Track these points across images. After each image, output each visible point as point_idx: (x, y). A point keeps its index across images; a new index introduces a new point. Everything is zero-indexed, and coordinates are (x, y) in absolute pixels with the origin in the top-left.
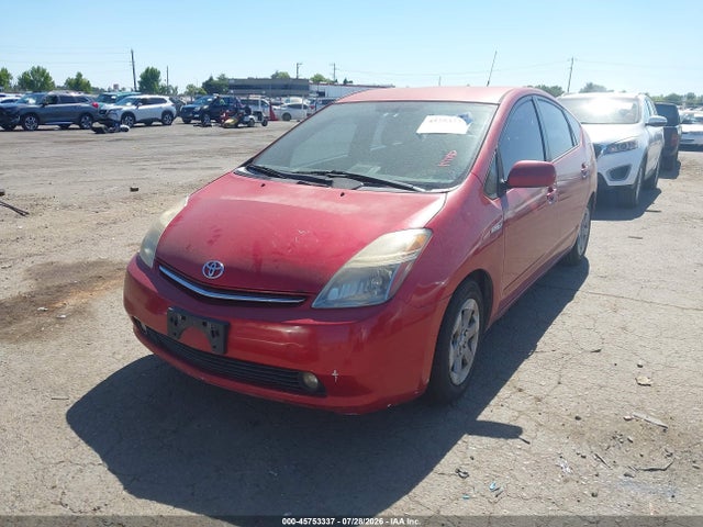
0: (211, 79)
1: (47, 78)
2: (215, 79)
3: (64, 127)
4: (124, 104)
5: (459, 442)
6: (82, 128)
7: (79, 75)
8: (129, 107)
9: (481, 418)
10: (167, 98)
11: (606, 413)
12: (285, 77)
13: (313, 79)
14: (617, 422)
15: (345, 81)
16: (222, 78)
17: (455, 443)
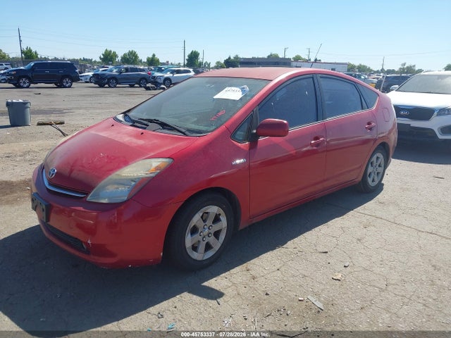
0: (230, 58)
1: (136, 57)
2: (232, 58)
3: (132, 86)
4: (166, 73)
5: (178, 296)
6: (141, 87)
7: (154, 55)
8: (168, 75)
9: (206, 284)
10: (191, 70)
11: (290, 293)
12: (276, 57)
13: (294, 58)
14: (293, 301)
15: (316, 60)
16: (236, 57)
17: (175, 296)
